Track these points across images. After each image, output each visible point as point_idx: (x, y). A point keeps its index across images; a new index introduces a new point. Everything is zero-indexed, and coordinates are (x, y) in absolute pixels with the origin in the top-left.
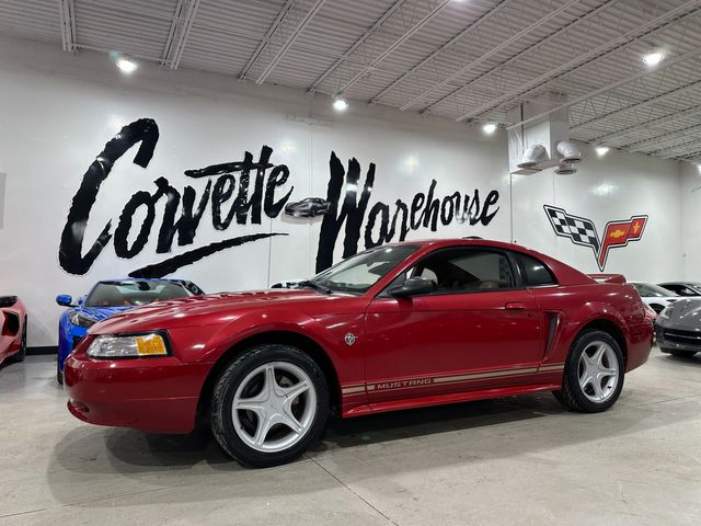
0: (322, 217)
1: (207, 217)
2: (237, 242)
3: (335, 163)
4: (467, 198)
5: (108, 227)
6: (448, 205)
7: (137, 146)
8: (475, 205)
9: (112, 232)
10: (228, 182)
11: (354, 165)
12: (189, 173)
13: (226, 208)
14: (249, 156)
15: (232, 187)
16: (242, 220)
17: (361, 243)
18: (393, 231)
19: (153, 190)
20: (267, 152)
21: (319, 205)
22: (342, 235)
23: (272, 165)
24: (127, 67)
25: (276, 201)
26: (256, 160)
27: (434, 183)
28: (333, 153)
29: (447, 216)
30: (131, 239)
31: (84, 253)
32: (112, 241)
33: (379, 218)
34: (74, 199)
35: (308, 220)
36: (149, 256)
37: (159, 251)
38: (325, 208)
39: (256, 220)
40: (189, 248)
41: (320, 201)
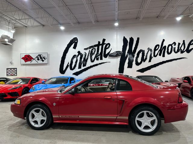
0: (120, 56)
1: (89, 59)
2: (97, 65)
3: (125, 40)
4: (179, 44)
5: (68, 63)
6: (170, 47)
7: (73, 44)
8: (183, 46)
9: (69, 64)
10: (94, 50)
11: (132, 39)
12: (85, 49)
13: (93, 57)
14: (99, 42)
15: (95, 51)
16: (97, 59)
17: (134, 63)
18: (146, 59)
19: (77, 54)
20: (104, 40)
21: (119, 53)
22: (127, 61)
23: (105, 44)
24: (62, 28)
25: (106, 53)
26: (101, 43)
27: (164, 40)
28: (124, 37)
29: (169, 51)
30: (73, 66)
31: (64, 69)
32: (69, 66)
33: (141, 55)
34: (62, 58)
35: (116, 57)
36: (77, 70)
37: (78, 68)
38: (121, 53)
39: (101, 59)
40: (85, 67)
41: (119, 52)
